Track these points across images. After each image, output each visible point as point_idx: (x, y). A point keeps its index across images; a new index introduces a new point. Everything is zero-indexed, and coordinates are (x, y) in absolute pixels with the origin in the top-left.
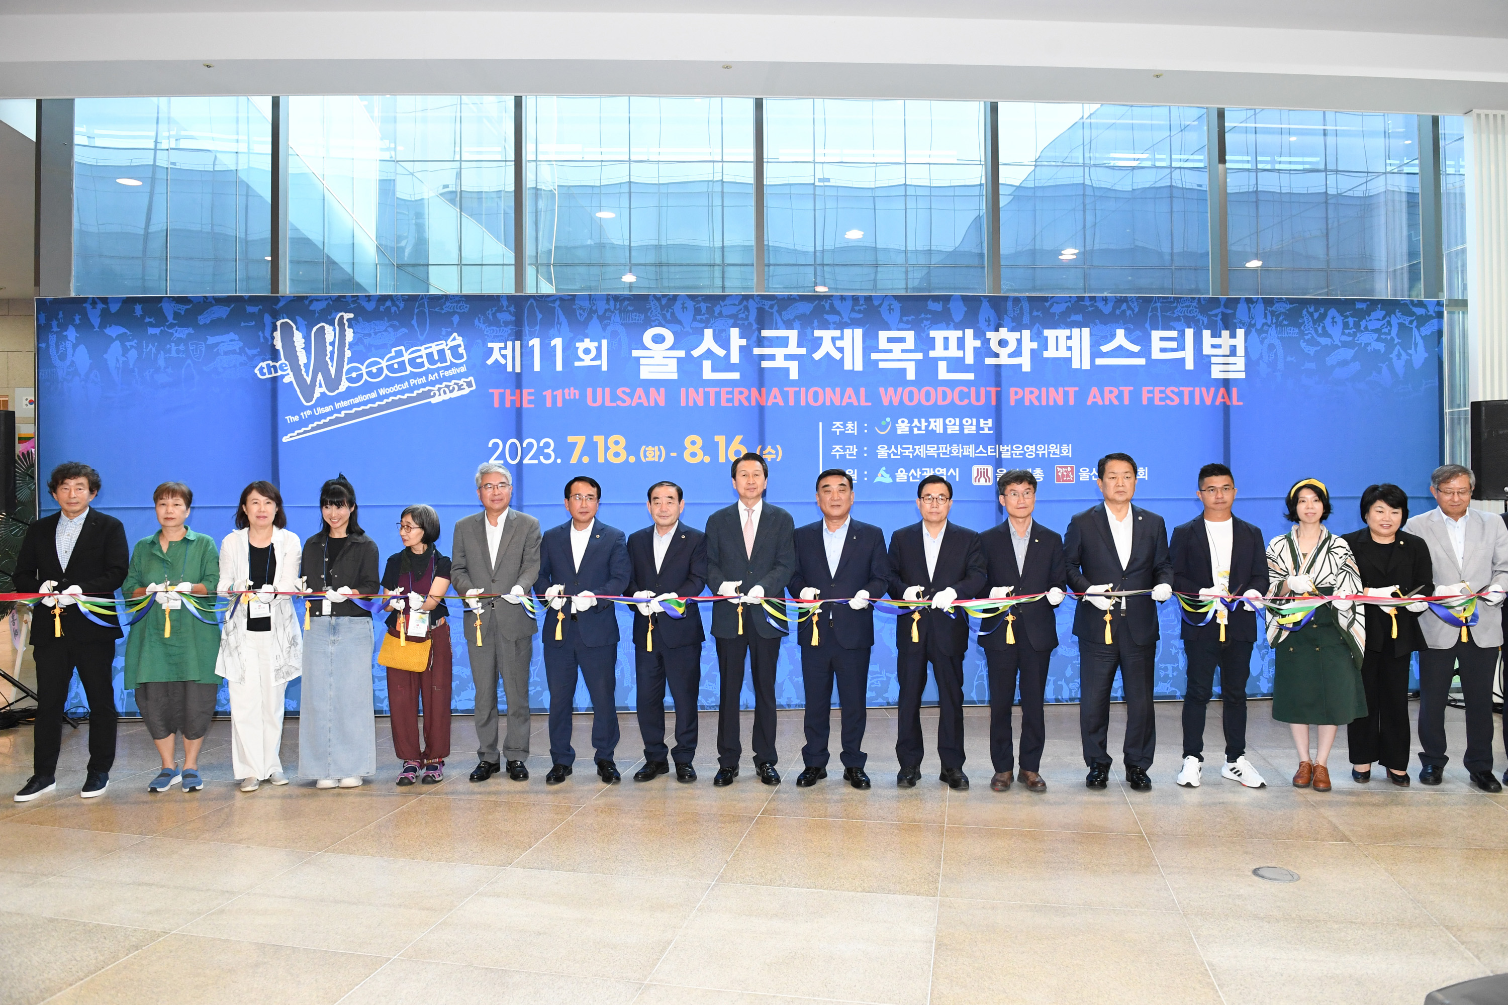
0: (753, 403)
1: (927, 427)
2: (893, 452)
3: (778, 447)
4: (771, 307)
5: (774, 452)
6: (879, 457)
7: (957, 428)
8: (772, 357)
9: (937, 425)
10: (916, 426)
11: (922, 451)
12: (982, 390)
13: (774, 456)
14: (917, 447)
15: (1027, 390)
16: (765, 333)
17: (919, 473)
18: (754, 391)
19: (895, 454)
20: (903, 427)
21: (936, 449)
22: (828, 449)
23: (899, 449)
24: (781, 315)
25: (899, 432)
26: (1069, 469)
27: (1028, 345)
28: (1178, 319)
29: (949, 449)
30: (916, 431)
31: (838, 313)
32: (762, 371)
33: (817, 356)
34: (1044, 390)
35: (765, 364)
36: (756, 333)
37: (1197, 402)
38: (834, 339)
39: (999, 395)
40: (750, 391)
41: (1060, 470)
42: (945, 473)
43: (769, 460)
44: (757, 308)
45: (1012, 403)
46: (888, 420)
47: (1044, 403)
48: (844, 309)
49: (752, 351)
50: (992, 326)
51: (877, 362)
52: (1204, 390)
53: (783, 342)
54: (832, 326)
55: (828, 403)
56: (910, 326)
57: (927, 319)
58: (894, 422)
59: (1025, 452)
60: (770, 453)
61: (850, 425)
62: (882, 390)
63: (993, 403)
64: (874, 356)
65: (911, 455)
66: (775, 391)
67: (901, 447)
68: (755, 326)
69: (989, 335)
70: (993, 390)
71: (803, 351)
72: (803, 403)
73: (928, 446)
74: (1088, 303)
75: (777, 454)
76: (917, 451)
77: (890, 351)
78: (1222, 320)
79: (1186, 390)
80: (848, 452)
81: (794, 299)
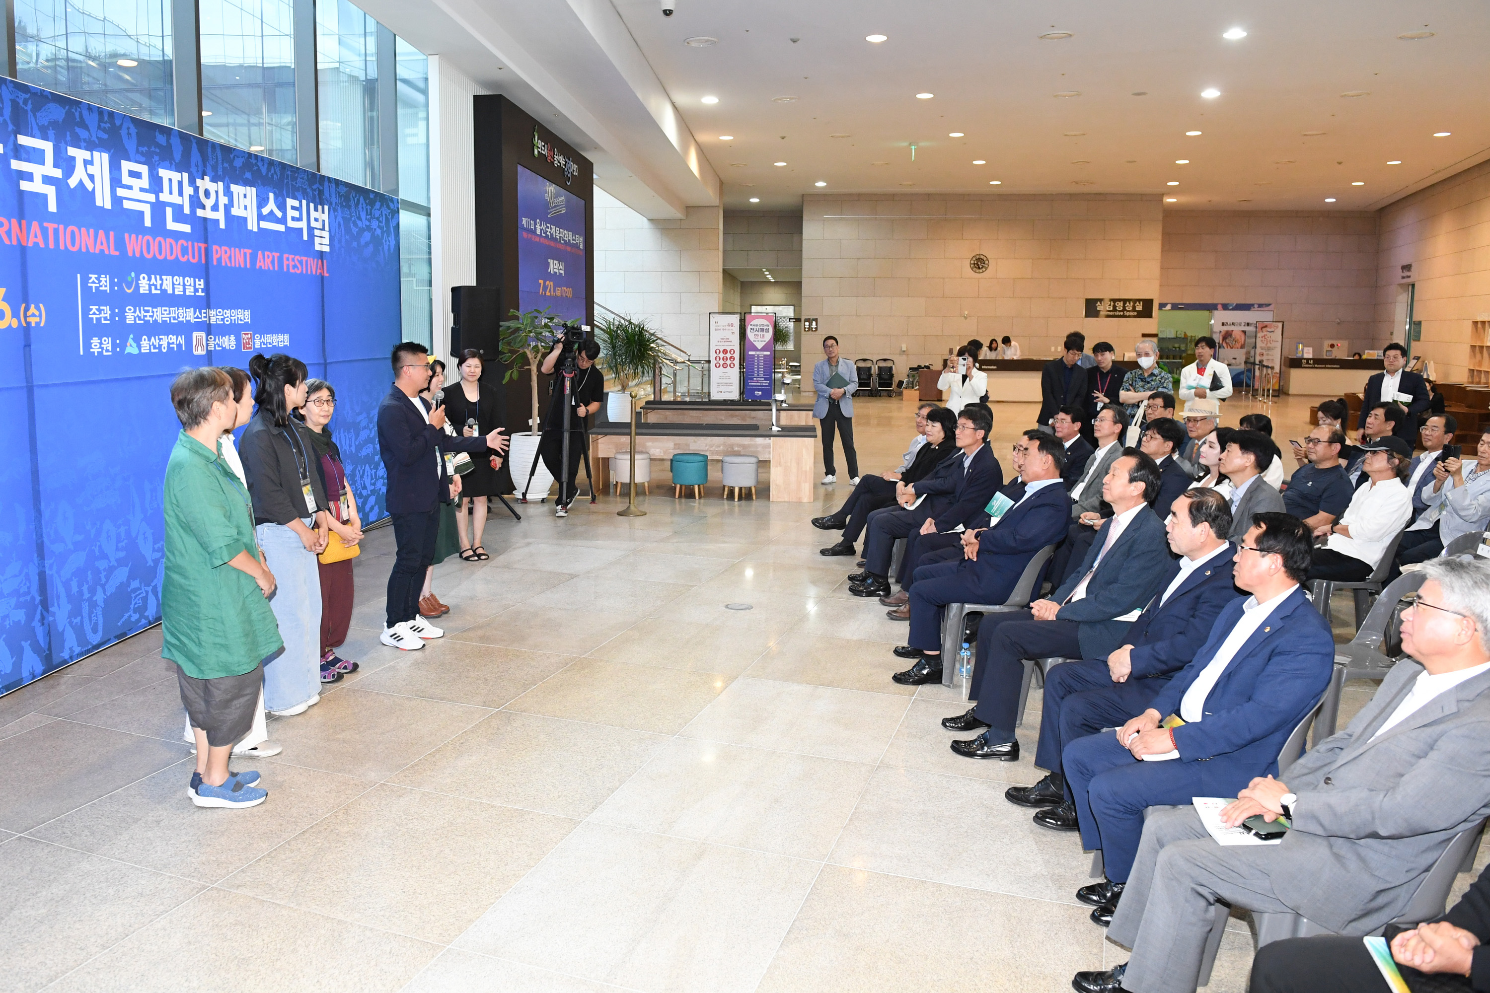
0: (14, 243)
1: (161, 285)
2: (138, 316)
3: (41, 305)
4: (25, 102)
5: (37, 313)
6: (128, 322)
7: (181, 289)
8: (29, 177)
9: (167, 283)
10: (153, 285)
11: (160, 314)
12: (196, 244)
13: (37, 319)
14: (155, 310)
15: (223, 248)
16: (23, 140)
17: (158, 341)
18: (14, 221)
19: (140, 319)
20: (144, 285)
21: (168, 312)
22: (86, 311)
23: (142, 312)
24: (35, 116)
25: (142, 291)
26: (249, 336)
27: (223, 200)
28: (298, 190)
29: (177, 312)
30: (154, 291)
31: (86, 128)
32: (21, 193)
33: (73, 182)
34: (233, 249)
35: (25, 185)
36: (13, 137)
37: (309, 272)
38: (86, 163)
39: (207, 251)
40: (10, 223)
41: (244, 337)
42: (175, 341)
43: (33, 325)
44: (11, 100)
45: (215, 263)
46: (133, 274)
47: (233, 265)
48: (92, 120)
49: (9, 164)
50: (200, 172)
51: (121, 199)
52: (312, 259)
53: (37, 157)
54: (83, 144)
55: (84, 250)
56: (143, 159)
57: (157, 154)
58: (137, 278)
59: (225, 318)
60: (33, 315)
61: (103, 279)
62: (126, 235)
63: (203, 261)
64: (120, 192)
65: (151, 319)
66: (35, 225)
67: (144, 310)
68: (11, 127)
69: (199, 182)
70: (203, 246)
71: (58, 173)
72: (62, 247)
73: (163, 308)
74: (254, 161)
75: (40, 316)
76: (155, 315)
77: (130, 188)
78: (318, 194)
79: (304, 259)
80: (102, 315)
81: (46, 97)
